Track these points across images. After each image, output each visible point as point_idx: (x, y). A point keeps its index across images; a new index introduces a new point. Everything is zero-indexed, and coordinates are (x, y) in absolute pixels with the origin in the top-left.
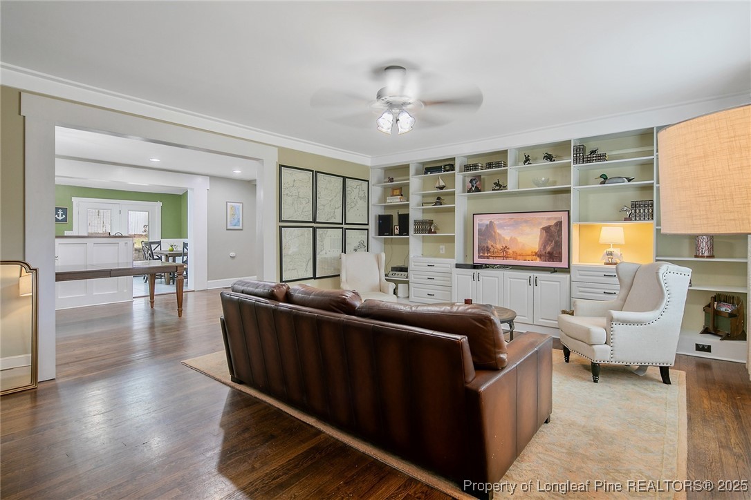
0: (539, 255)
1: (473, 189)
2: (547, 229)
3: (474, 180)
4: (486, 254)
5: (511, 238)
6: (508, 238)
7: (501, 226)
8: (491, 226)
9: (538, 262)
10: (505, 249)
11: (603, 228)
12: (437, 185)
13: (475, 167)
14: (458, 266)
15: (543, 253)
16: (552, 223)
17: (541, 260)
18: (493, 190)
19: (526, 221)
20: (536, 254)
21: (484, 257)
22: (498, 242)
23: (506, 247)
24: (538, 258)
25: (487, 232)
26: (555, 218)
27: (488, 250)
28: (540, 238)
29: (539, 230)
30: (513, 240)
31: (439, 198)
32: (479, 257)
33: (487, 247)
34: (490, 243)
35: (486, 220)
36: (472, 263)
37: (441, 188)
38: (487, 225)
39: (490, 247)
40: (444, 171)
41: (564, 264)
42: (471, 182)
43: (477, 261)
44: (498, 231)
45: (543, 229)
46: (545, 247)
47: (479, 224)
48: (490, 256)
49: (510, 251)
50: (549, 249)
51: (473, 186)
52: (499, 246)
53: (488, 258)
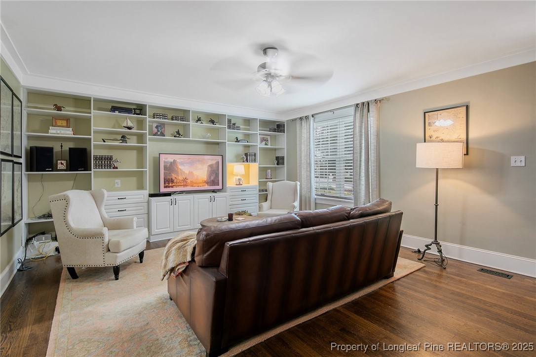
0: (207, 183)
1: (159, 133)
2: (211, 166)
3: (160, 126)
4: (171, 185)
5: (189, 172)
6: (187, 172)
7: (182, 164)
8: (174, 163)
9: (207, 187)
10: (185, 180)
11: (235, 166)
12: (125, 125)
13: (164, 116)
14: (151, 195)
15: (209, 181)
16: (214, 162)
17: (208, 185)
18: (175, 137)
19: (199, 161)
20: (205, 182)
21: (169, 187)
22: (180, 174)
23: (186, 178)
24: (206, 185)
25: (171, 167)
26: (215, 160)
27: (172, 181)
28: (208, 172)
29: (207, 166)
30: (191, 173)
31: (123, 137)
32: (165, 187)
33: (172, 179)
34: (174, 176)
35: (170, 158)
36: (159, 193)
37: (129, 128)
38: (171, 163)
39: (174, 178)
40: (134, 114)
41: (220, 187)
42: (157, 127)
43: (163, 190)
44: (179, 167)
45: (209, 166)
46: (210, 177)
47: (164, 162)
48: (174, 186)
49: (189, 181)
50: (212, 178)
51: (158, 131)
52: (181, 178)
53: (172, 187)
